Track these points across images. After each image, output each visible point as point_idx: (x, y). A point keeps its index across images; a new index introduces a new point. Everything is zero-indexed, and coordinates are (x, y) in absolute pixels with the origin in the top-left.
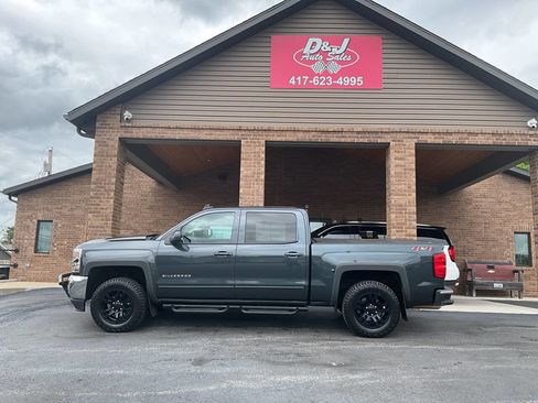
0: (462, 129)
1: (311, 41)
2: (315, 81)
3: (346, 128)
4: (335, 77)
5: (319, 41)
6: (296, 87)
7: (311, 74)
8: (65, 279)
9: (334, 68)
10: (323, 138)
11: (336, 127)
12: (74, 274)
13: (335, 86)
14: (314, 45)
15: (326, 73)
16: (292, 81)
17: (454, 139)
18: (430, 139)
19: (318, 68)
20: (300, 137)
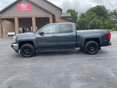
0: (40, 15)
1: (22, 4)
2: (23, 10)
3: (27, 16)
4: (25, 9)
5: (23, 4)
6: (21, 10)
7: (22, 9)
8: (12, 45)
9: (25, 8)
10: (24, 17)
11: (26, 16)
12: (15, 44)
13: (25, 10)
14: (22, 5)
15: (24, 9)
16: (20, 10)
17: (39, 17)
18: (37, 17)
19: (23, 8)
20: (21, 17)
